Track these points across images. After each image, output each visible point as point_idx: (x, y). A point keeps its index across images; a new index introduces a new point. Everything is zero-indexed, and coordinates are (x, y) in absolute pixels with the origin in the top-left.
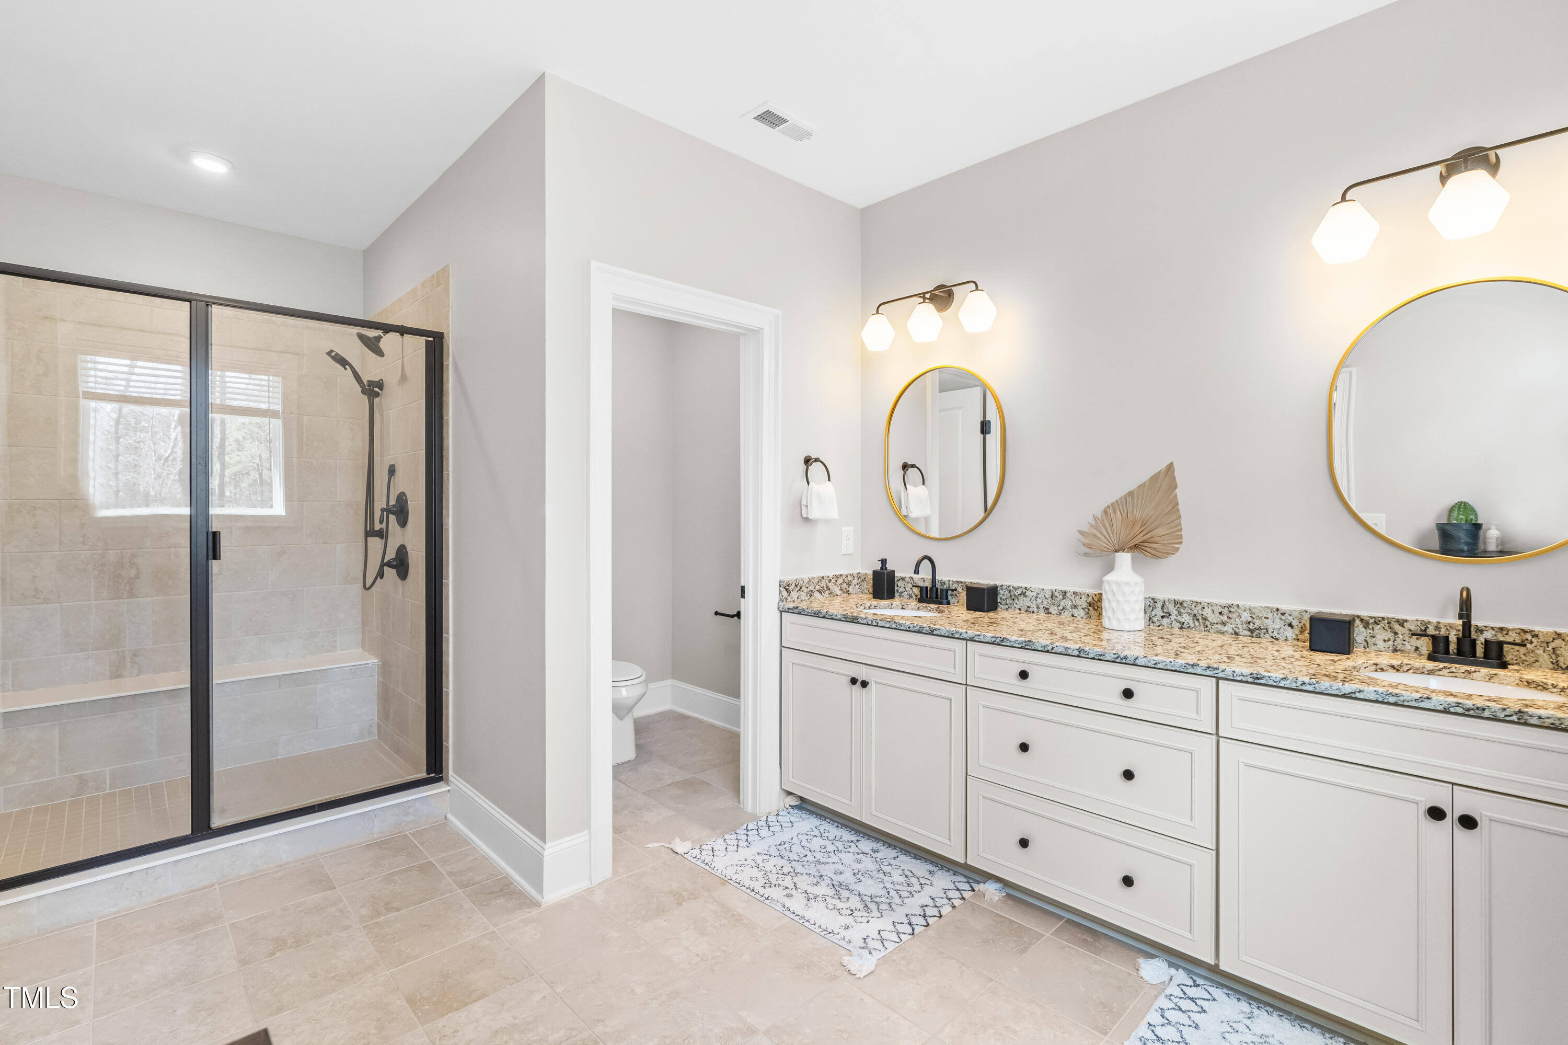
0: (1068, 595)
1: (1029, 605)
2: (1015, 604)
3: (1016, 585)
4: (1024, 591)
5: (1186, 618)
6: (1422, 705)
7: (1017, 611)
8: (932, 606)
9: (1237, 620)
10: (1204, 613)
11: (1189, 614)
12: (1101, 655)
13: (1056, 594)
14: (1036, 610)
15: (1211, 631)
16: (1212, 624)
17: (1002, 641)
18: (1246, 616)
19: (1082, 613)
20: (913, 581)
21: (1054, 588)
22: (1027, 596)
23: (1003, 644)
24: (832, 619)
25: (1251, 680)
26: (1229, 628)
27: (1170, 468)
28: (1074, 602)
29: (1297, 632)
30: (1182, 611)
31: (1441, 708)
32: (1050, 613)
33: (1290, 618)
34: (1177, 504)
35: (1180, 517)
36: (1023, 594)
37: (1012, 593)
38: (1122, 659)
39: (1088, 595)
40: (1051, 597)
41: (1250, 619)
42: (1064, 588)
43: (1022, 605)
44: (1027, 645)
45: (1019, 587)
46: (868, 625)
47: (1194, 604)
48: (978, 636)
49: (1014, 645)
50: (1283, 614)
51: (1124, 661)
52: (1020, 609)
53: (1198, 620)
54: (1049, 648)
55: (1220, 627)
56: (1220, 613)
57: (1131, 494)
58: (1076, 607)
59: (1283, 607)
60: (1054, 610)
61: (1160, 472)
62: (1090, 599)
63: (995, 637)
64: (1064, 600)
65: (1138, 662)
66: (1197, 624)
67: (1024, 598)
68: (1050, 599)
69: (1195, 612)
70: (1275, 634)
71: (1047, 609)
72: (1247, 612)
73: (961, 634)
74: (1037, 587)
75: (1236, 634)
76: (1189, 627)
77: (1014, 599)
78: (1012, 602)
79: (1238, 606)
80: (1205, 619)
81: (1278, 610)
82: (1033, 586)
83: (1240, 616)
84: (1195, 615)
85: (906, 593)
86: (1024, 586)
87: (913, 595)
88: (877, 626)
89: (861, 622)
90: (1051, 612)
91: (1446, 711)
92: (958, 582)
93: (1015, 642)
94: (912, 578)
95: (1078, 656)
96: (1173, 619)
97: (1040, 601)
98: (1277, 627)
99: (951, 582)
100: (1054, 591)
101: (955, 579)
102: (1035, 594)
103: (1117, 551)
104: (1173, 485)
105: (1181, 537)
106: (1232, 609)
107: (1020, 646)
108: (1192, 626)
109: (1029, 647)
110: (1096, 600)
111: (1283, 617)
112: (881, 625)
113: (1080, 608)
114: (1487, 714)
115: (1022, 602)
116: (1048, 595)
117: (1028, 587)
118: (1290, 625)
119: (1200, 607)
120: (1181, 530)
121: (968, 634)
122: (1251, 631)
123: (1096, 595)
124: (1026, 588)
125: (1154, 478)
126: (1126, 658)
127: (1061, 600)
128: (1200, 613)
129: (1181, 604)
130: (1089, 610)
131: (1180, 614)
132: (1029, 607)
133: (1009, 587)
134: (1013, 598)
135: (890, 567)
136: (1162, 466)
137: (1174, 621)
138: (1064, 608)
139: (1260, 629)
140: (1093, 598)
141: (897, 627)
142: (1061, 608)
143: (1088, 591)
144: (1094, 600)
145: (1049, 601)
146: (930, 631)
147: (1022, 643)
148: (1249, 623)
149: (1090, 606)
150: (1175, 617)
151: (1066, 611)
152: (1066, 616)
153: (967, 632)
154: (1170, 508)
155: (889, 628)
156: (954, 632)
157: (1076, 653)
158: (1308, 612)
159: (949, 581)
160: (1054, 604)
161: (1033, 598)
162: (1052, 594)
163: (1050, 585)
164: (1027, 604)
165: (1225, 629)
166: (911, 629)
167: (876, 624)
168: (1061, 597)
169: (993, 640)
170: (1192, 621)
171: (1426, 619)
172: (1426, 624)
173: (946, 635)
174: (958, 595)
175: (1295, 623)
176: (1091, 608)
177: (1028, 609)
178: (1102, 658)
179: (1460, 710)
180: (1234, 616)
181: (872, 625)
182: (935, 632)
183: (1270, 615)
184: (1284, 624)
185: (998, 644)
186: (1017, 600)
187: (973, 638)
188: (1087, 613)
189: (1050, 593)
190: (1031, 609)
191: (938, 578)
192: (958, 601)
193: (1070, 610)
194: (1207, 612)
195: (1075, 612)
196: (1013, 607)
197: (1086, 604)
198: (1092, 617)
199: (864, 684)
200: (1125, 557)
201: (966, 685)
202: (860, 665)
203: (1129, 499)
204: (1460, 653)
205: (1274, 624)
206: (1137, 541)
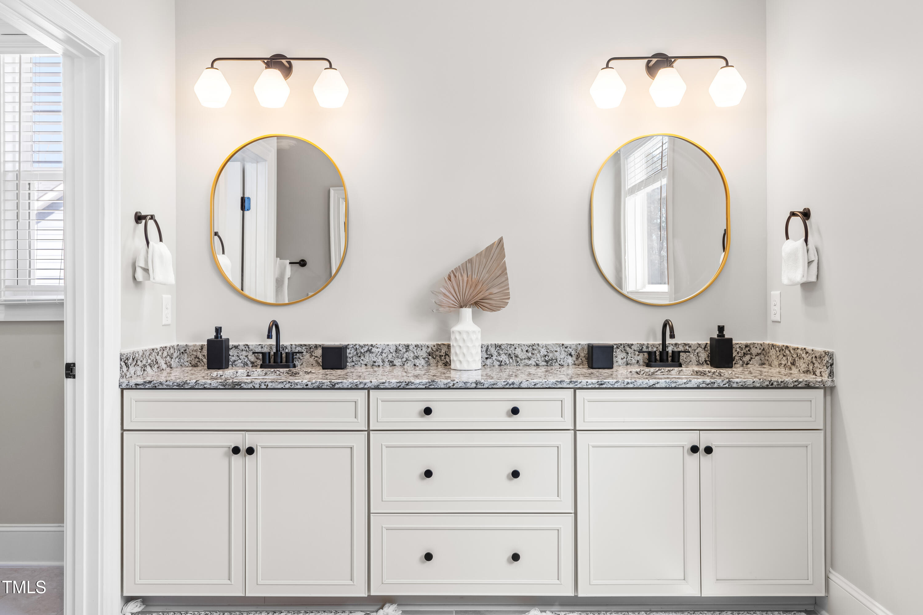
0: (411, 348)
1: (375, 360)
2: (361, 361)
3: (362, 343)
4: (370, 348)
5: (504, 358)
6: (688, 386)
7: (363, 366)
8: (281, 370)
9: (538, 355)
10: (516, 352)
11: (506, 354)
12: (494, 384)
13: (400, 348)
14: (381, 364)
15: (521, 365)
16: (521, 360)
17: (407, 384)
18: (543, 352)
19: (423, 362)
20: (249, 348)
21: (397, 343)
22: (373, 352)
23: (408, 387)
24: (205, 388)
25: (597, 386)
26: (532, 362)
27: (501, 240)
28: (416, 354)
29: (574, 359)
30: (501, 352)
31: (696, 386)
32: (395, 365)
33: (570, 350)
34: (506, 269)
35: (507, 279)
36: (369, 351)
37: (358, 351)
38: (510, 385)
39: (428, 347)
40: (396, 351)
41: (546, 353)
42: (406, 343)
43: (368, 361)
44: (431, 385)
45: (365, 345)
46: (254, 389)
47: (509, 346)
48: (383, 383)
49: (419, 387)
50: (566, 348)
51: (512, 386)
52: (366, 365)
53: (512, 358)
54: (451, 385)
55: (526, 361)
56: (527, 351)
57: (470, 261)
58: (417, 357)
59: (566, 343)
60: (397, 362)
61: (493, 244)
62: (430, 349)
63: (400, 382)
64: (407, 353)
65: (523, 385)
66: (511, 361)
67: (370, 355)
68: (394, 353)
69: (510, 352)
70: (562, 362)
71: (392, 362)
72: (544, 348)
73: (365, 384)
74: (382, 343)
75: (537, 365)
76: (505, 364)
77: (360, 356)
78: (358, 359)
79: (538, 345)
80: (517, 357)
81: (563, 345)
82: (379, 344)
83: (539, 352)
84: (510, 355)
86: (370, 343)
87: (248, 362)
88: (267, 389)
89: (245, 387)
90: (395, 364)
91: (698, 388)
92: (301, 345)
93: (419, 384)
94: (247, 345)
95: (475, 388)
96: (494, 359)
97: (386, 355)
98: (562, 357)
99: (294, 346)
100: (398, 346)
101: (297, 343)
102: (380, 350)
103: (461, 307)
104: (502, 254)
105: (508, 294)
106: (534, 347)
107: (424, 387)
108: (508, 363)
109: (432, 387)
110: (435, 350)
111: (566, 350)
112: (272, 387)
113: (421, 358)
114: (716, 385)
115: (368, 358)
116: (393, 349)
117: (374, 344)
118: (571, 355)
119: (513, 347)
120: (508, 289)
121: (373, 383)
122: (547, 362)
123: (434, 346)
124: (372, 345)
125: (489, 249)
126: (513, 384)
127: (404, 353)
128: (513, 352)
129: (500, 347)
130: (429, 359)
131: (499, 354)
132: (375, 362)
133: (355, 346)
134: (359, 355)
135: (224, 335)
136: (496, 239)
137: (495, 361)
138: (407, 360)
139: (552, 359)
140: (432, 349)
141: (292, 387)
142: (404, 359)
143: (427, 343)
144: (433, 350)
145: (394, 355)
146: (331, 386)
147: (426, 384)
148: (545, 356)
149: (430, 355)
150: (496, 357)
151: (408, 362)
152: (409, 366)
153: (371, 382)
154: (500, 272)
155: (282, 389)
156: (358, 383)
157: (474, 385)
158: (581, 345)
159: (291, 345)
160: (398, 357)
161: (379, 354)
162: (396, 349)
163: (393, 342)
164: (373, 360)
165: (530, 362)
166: (309, 386)
167: (265, 387)
168: (404, 350)
169: (398, 385)
170: (507, 359)
171: (642, 342)
172: (642, 345)
173: (350, 386)
174: (301, 358)
175: (573, 353)
176: (430, 357)
177: (374, 364)
178: (495, 386)
179: (704, 385)
180: (536, 352)
181: (260, 389)
182: (337, 386)
183: (558, 349)
184: (567, 355)
185: (404, 388)
186: (363, 357)
187: (379, 385)
188: (427, 362)
189: (395, 348)
190: (376, 364)
192: (302, 364)
193: (413, 360)
194: (518, 351)
195: (417, 362)
196: (359, 364)
197: (427, 354)
198: (431, 365)
199: (250, 451)
200: (467, 312)
201: (369, 431)
202: (244, 432)
203: (469, 265)
204: (661, 360)
205: (561, 355)
206: (477, 299)
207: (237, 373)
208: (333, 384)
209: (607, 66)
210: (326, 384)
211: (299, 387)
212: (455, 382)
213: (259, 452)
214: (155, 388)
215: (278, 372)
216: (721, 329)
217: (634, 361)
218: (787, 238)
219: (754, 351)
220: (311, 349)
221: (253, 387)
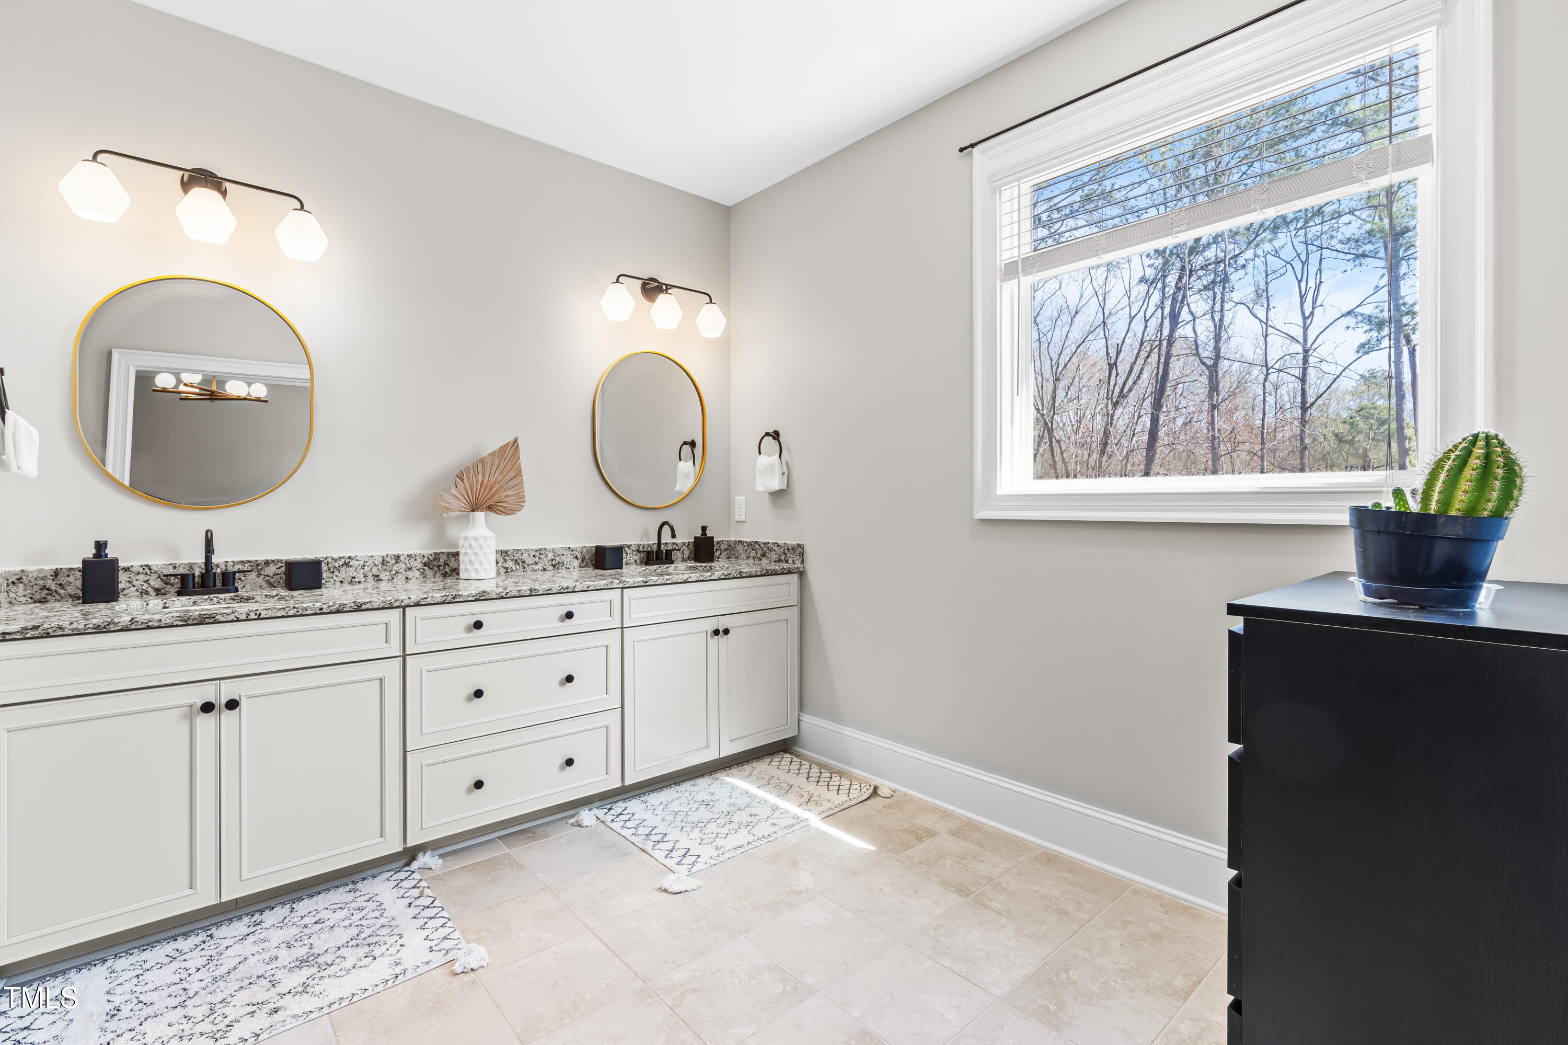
0: (402, 558)
1: (354, 575)
2: (335, 577)
3: (335, 556)
4: (347, 561)
5: (510, 564)
6: (712, 578)
7: (338, 584)
9: (545, 559)
10: (523, 558)
11: (512, 560)
12: (549, 590)
13: (388, 559)
14: (362, 579)
15: (528, 570)
16: (528, 565)
17: (454, 598)
18: (550, 556)
19: (417, 574)
20: (150, 569)
21: (384, 554)
22: (351, 566)
23: (455, 600)
24: (149, 628)
25: (642, 584)
26: (539, 567)
27: (516, 440)
28: (408, 565)
29: (580, 561)
30: (507, 558)
31: (717, 578)
32: (381, 580)
33: (576, 553)
34: (520, 471)
35: (522, 481)
36: (346, 564)
37: (331, 566)
38: (565, 589)
39: (423, 556)
40: (382, 563)
41: (553, 557)
42: (396, 553)
43: (344, 576)
44: (482, 596)
45: (340, 558)
46: (238, 620)
47: (516, 552)
48: (425, 598)
49: (468, 599)
50: (572, 551)
52: (342, 582)
53: (518, 564)
54: (504, 594)
55: (534, 566)
56: (534, 556)
57: (481, 460)
58: (410, 569)
59: (573, 546)
60: (384, 576)
61: (509, 442)
62: (426, 559)
63: (445, 596)
64: (397, 565)
65: (577, 589)
66: (518, 567)
67: (348, 569)
68: (380, 565)
69: (517, 558)
70: (568, 565)
71: (376, 576)
72: (551, 552)
73: (402, 601)
74: (364, 554)
75: (545, 569)
76: (512, 571)
77: (333, 572)
78: (330, 575)
79: (545, 549)
80: (524, 562)
81: (569, 548)
82: (359, 555)
83: (547, 556)
84: (516, 560)
85: (133, 589)
86: (347, 555)
87: (149, 589)
89: (222, 619)
90: (381, 578)
91: (719, 579)
92: (243, 562)
93: (468, 596)
94: (147, 566)
95: (530, 595)
96: (500, 566)
97: (369, 569)
98: (569, 560)
99: (230, 564)
100: (385, 557)
101: (236, 560)
102: (361, 563)
103: (473, 510)
104: (517, 456)
105: (523, 497)
106: (541, 552)
107: (474, 599)
108: (514, 569)
109: (483, 598)
110: (432, 559)
111: (572, 553)
113: (415, 570)
114: (731, 576)
115: (345, 574)
116: (378, 561)
117: (353, 555)
118: (577, 558)
119: (520, 553)
120: (523, 492)
121: (412, 600)
122: (554, 566)
123: (431, 555)
124: (350, 558)
125: (503, 449)
126: (567, 588)
127: (393, 565)
128: (520, 557)
129: (506, 552)
130: (424, 570)
131: (505, 561)
132: (354, 578)
133: (326, 559)
134: (332, 570)
135: (111, 553)
136: (511, 439)
137: (501, 568)
138: (397, 572)
139: (559, 563)
140: (428, 558)
142: (394, 572)
143: (423, 552)
144: (429, 560)
145: (380, 568)
146: (356, 607)
147: (477, 595)
148: (552, 560)
149: (425, 566)
150: (502, 564)
151: (399, 575)
152: (400, 579)
153: (410, 598)
154: (515, 474)
156: (393, 601)
157: (528, 593)
158: (586, 547)
159: (227, 562)
160: (385, 570)
161: (360, 567)
162: (383, 560)
163: (379, 552)
164: (351, 575)
165: (537, 567)
168: (394, 561)
169: (443, 599)
170: (514, 565)
171: (639, 543)
172: (639, 545)
173: (381, 606)
174: (243, 578)
175: (579, 556)
176: (426, 568)
177: (353, 580)
179: (723, 577)
180: (543, 556)
181: (247, 620)
182: (364, 607)
183: (565, 553)
184: (573, 557)
185: (450, 603)
186: (337, 572)
187: (419, 601)
188: (422, 573)
189: (381, 559)
190: (356, 580)
191: (215, 559)
192: (244, 586)
193: (404, 573)
194: (525, 557)
195: (410, 574)
196: (332, 581)
197: (422, 565)
198: (428, 577)
199: (232, 705)
200: (480, 515)
201: (404, 656)
202: (218, 682)
203: (480, 466)
204: (657, 558)
205: (567, 559)
206: (491, 502)
207: (147, 605)
208: (359, 604)
209: (617, 281)
210: (348, 606)
211: (309, 612)
212: (508, 591)
213: (244, 703)
214: (47, 635)
215: (215, 600)
216: (704, 529)
217: (632, 561)
218: (760, 454)
219: (723, 547)
220: (258, 567)
221: (235, 619)
